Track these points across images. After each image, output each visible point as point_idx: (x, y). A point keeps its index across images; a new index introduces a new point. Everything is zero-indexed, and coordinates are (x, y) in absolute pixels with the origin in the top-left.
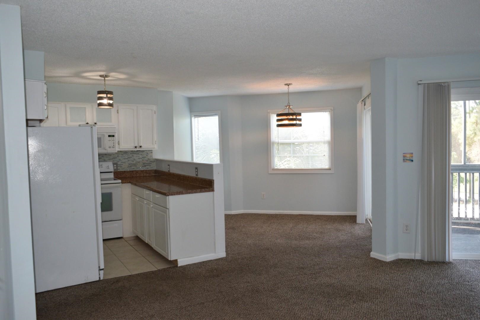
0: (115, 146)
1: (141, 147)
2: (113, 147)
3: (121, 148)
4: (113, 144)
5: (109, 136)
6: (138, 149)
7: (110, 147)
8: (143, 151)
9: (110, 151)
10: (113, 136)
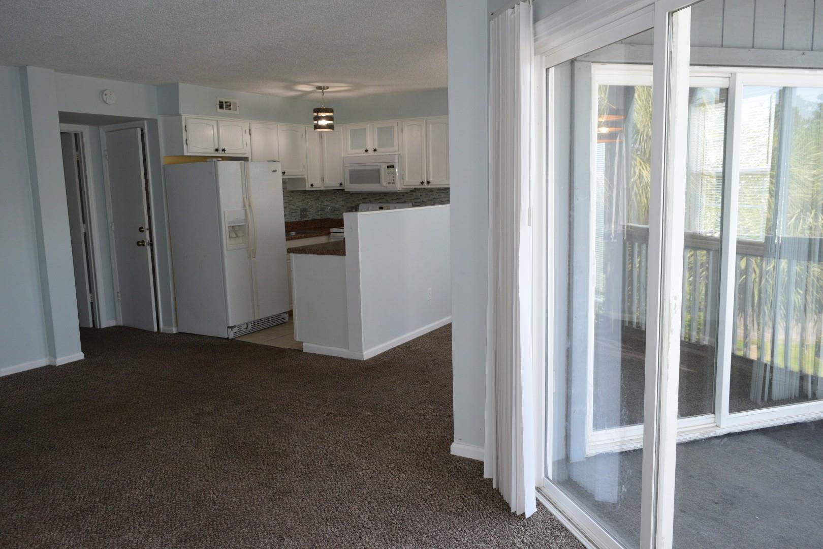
0: (395, 181)
1: (429, 182)
2: (393, 183)
3: (405, 184)
4: (393, 179)
5: (388, 167)
6: (426, 186)
7: (389, 183)
8: (431, 190)
9: (390, 188)
10: (393, 167)
